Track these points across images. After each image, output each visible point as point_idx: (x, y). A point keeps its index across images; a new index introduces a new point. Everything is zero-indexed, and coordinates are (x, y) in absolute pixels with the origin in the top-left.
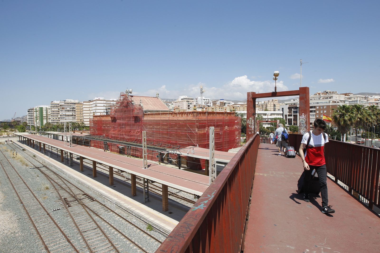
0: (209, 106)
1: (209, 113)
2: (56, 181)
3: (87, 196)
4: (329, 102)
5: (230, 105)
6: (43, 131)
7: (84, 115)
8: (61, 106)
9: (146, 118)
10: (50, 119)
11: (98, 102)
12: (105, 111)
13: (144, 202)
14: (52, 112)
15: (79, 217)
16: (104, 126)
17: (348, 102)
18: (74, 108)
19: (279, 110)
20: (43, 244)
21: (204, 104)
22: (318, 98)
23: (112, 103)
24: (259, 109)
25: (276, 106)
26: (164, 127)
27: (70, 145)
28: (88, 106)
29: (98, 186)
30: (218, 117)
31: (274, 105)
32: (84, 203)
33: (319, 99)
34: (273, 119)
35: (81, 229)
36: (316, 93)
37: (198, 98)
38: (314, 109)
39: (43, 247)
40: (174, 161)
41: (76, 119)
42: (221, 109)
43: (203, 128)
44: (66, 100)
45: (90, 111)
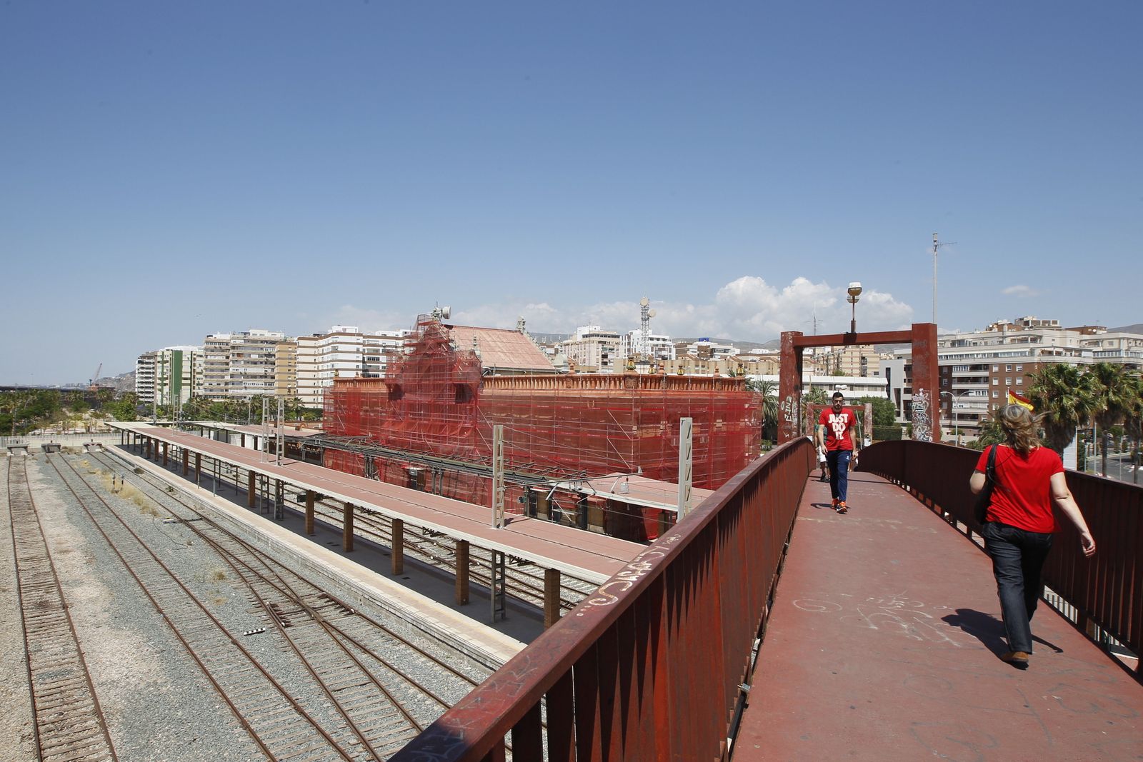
0: (666, 359)
1: (671, 380)
2: (242, 558)
3: (333, 600)
4: (1032, 353)
5: (728, 357)
6: (189, 418)
7: (300, 375)
8: (233, 347)
9: (487, 390)
10: (202, 385)
11: (341, 339)
12: (361, 365)
13: (492, 620)
14: (209, 366)
15: (317, 655)
16: (366, 411)
17: (1091, 354)
18: (270, 355)
19: (876, 373)
20: (234, 715)
21: (650, 353)
22: (996, 340)
23: (381, 342)
24: (814, 371)
25: (870, 362)
26: (541, 417)
27: (279, 459)
28: (312, 351)
29: (360, 575)
30: (694, 392)
31: (863, 358)
32: (325, 618)
33: (1001, 342)
34: (858, 402)
35: (327, 683)
36: (991, 326)
37: (632, 333)
38: (986, 374)
39: (236, 721)
40: (566, 513)
41: (276, 388)
42: (700, 368)
43: (653, 423)
44: (250, 331)
45: (316, 366)
